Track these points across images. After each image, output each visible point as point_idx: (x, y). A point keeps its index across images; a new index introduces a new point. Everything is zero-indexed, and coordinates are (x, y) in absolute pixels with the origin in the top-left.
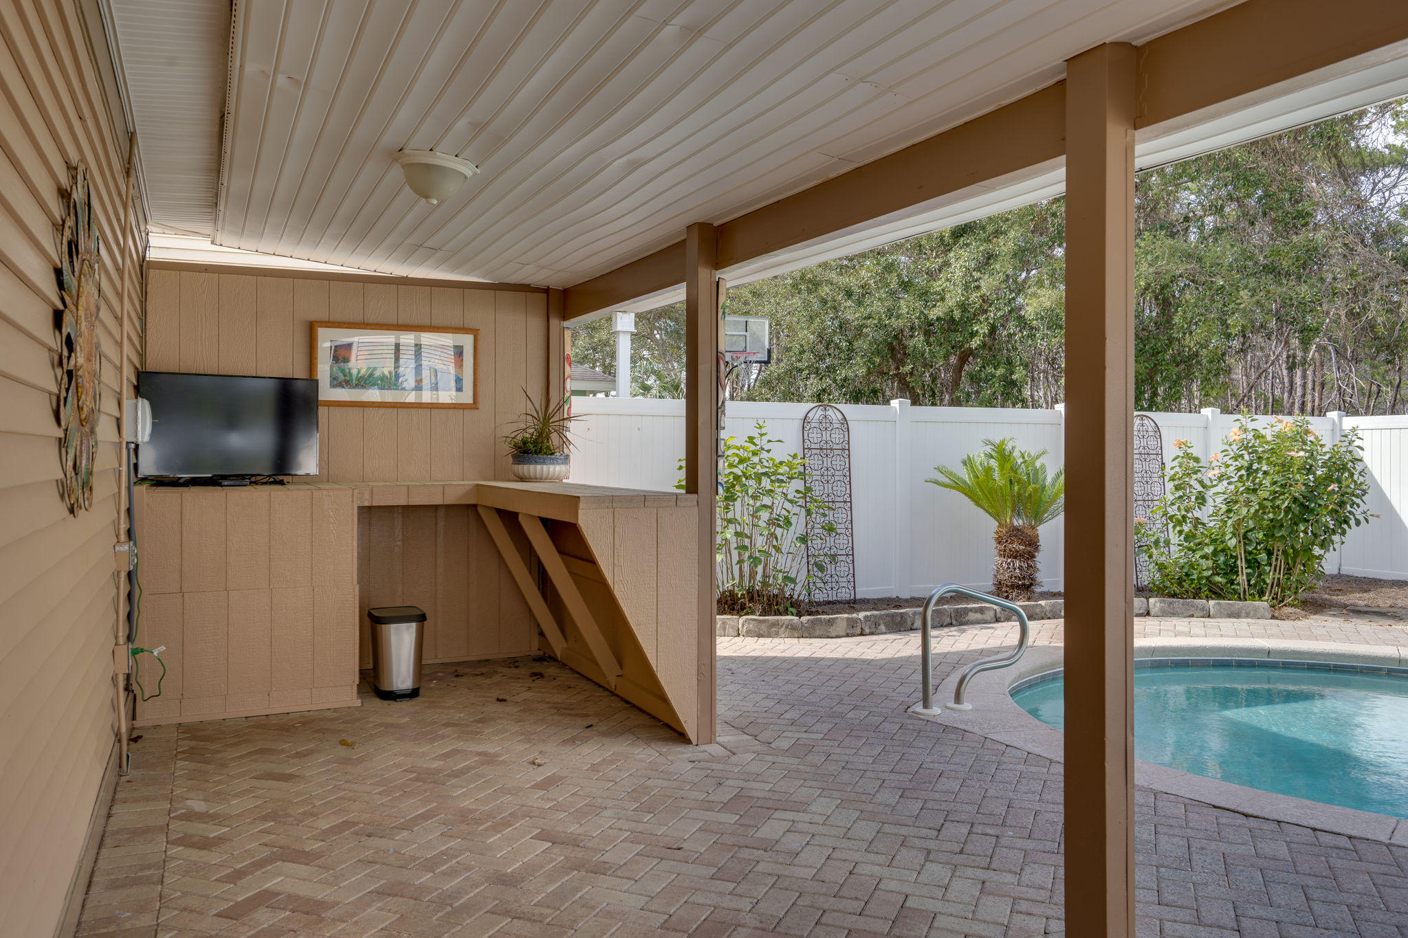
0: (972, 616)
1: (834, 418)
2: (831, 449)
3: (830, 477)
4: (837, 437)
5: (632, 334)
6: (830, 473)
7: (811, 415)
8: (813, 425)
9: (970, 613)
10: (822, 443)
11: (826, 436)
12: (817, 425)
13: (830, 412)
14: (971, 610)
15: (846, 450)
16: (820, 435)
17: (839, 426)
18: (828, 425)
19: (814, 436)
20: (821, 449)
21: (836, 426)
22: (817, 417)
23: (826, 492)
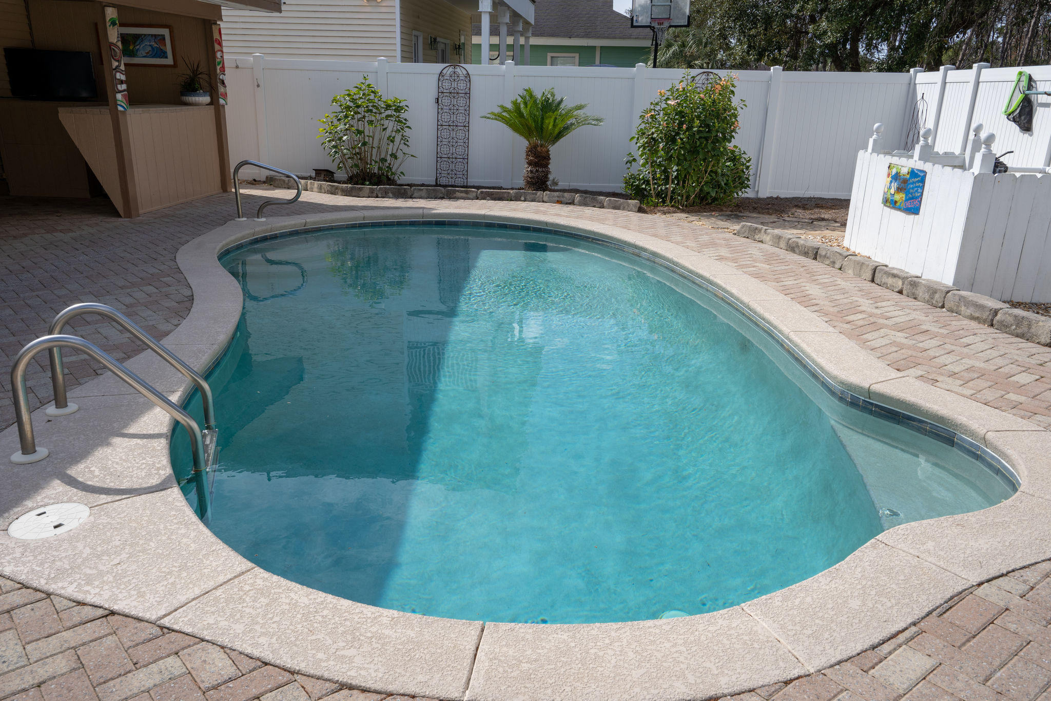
0: (458, 194)
1: (460, 73)
2: (458, 93)
3: (455, 111)
4: (462, 85)
5: (490, 12)
6: (455, 108)
7: (444, 72)
8: (446, 78)
9: (457, 193)
10: (451, 89)
11: (454, 85)
12: (448, 78)
13: (458, 70)
14: (458, 191)
15: (468, 94)
16: (450, 84)
17: (463, 78)
18: (456, 78)
19: (446, 85)
20: (450, 93)
21: (461, 78)
22: (448, 73)
23: (452, 119)
